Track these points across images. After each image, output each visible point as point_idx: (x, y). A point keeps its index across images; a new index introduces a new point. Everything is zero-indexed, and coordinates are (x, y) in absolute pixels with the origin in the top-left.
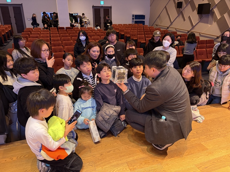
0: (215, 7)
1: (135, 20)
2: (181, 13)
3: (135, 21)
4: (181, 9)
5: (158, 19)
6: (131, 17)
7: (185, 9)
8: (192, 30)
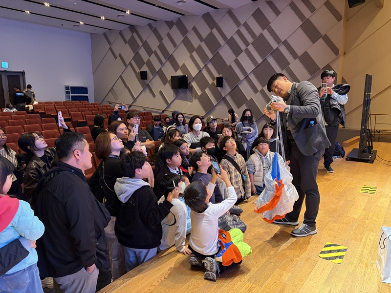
0: (192, 81)
1: (71, 95)
2: (147, 87)
3: (72, 96)
4: (145, 80)
5: (110, 93)
6: (64, 91)
7: (153, 81)
8: (168, 110)
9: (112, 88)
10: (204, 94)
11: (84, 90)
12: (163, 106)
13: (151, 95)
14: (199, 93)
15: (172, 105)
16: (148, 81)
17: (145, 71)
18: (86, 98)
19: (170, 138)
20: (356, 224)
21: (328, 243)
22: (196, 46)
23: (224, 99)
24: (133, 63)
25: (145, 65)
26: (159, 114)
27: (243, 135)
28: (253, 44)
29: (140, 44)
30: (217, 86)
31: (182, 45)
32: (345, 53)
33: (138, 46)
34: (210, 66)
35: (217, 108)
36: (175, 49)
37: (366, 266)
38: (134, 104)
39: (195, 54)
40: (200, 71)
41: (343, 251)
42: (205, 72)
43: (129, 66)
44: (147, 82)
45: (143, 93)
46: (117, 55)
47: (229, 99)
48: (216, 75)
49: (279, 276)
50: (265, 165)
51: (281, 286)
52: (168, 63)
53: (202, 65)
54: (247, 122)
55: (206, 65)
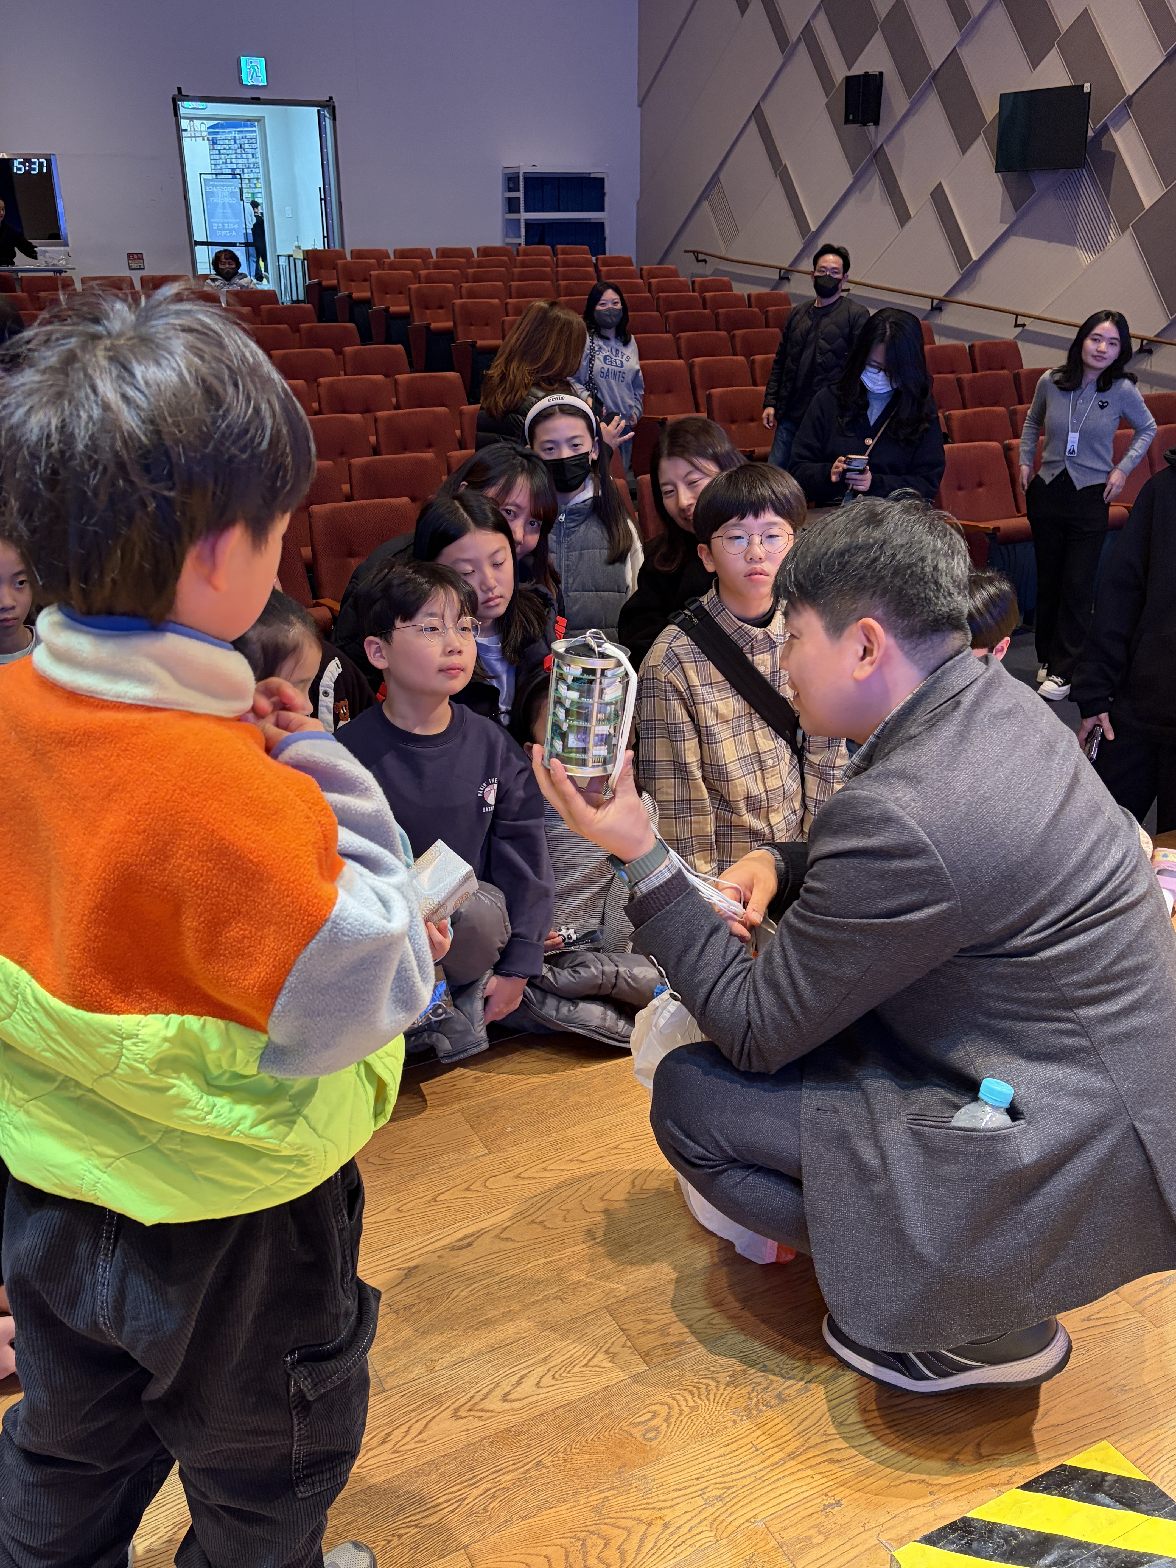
0: (1119, 119)
1: (524, 216)
2: (873, 164)
3: (529, 224)
4: (871, 127)
5: (705, 204)
6: (498, 195)
7: (906, 130)
8: (962, 297)
9: (715, 179)
11: (589, 190)
13: (888, 212)
14: (1149, 192)
15: (985, 272)
16: (885, 127)
17: (875, 69)
18: (596, 233)
24: (823, 29)
25: (878, 37)
43: (802, 48)
44: (875, 134)
45: (851, 203)
52: (998, 18)
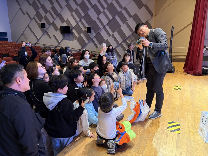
0: (73, 29)
2: (45, 32)
4: (44, 28)
5: (22, 36)
7: (49, 29)
8: (59, 46)
9: (23, 33)
10: (80, 36)
11: (5, 34)
12: (56, 44)
13: (48, 37)
14: (77, 36)
15: (61, 43)
17: (44, 22)
18: (7, 39)
19: (71, 64)
20: (179, 108)
21: (169, 121)
22: (74, 9)
23: (92, 40)
24: (36, 17)
25: (43, 19)
26: (53, 49)
27: (110, 61)
28: (107, 8)
29: (40, 6)
30: (88, 32)
31: (66, 8)
32: (155, 15)
33: (39, 7)
34: (83, 21)
35: (88, 44)
36: (61, 10)
37: (194, 133)
38: (38, 43)
39: (74, 13)
40: (77, 23)
41: (179, 126)
42: (80, 24)
43: (33, 19)
44: (45, 29)
45: (43, 36)
46: (25, 12)
47: (94, 39)
48: (87, 26)
49: (151, 146)
50: (126, 78)
51: (154, 153)
52: (58, 19)
53: (78, 20)
54: (110, 53)
55: (80, 20)
